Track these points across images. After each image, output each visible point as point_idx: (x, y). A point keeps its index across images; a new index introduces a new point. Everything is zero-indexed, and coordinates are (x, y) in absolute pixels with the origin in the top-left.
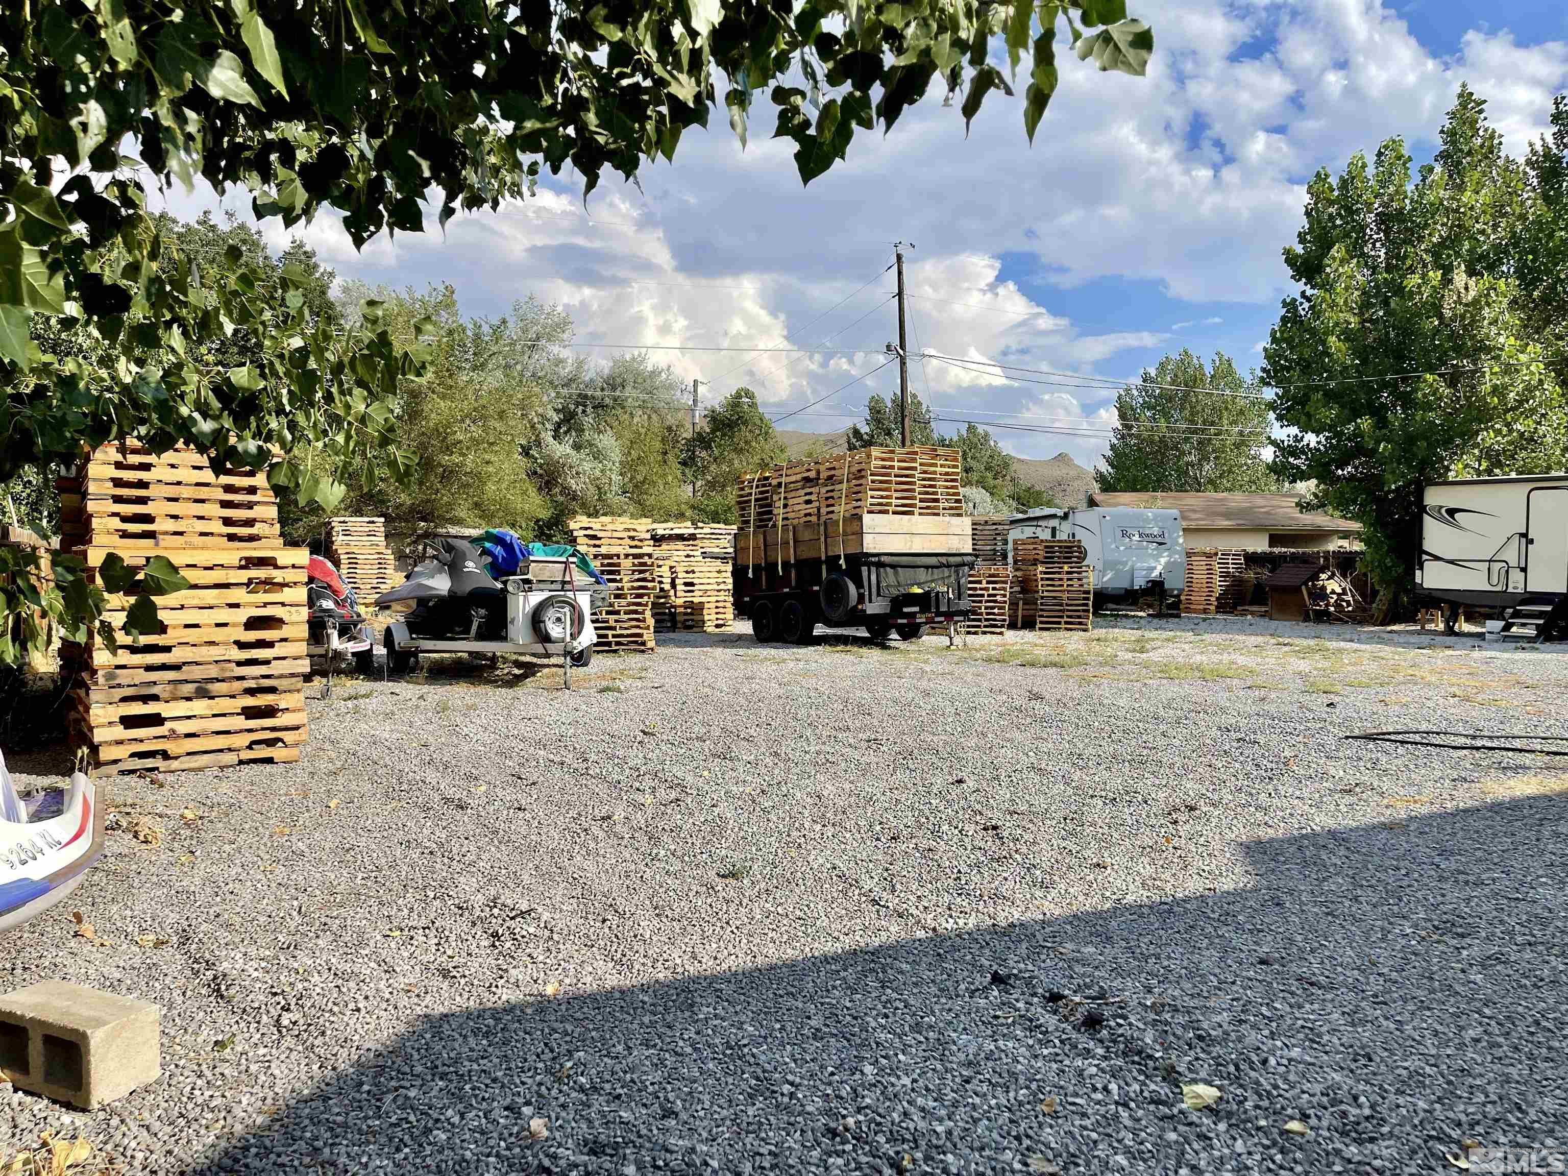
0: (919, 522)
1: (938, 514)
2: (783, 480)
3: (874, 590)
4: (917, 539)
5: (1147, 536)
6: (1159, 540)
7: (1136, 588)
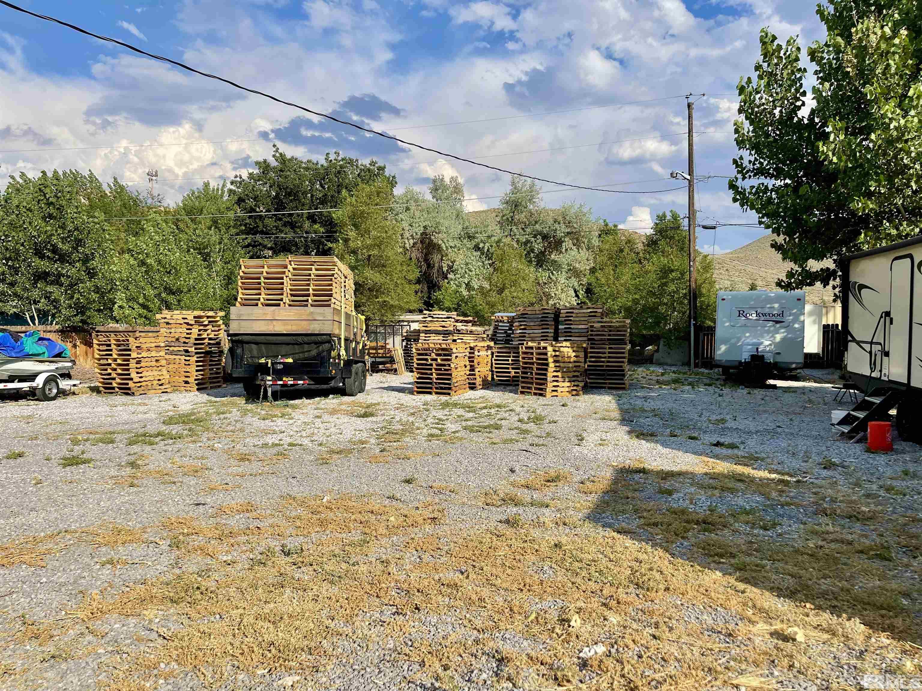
5: (764, 315)
6: (779, 319)
7: (743, 361)
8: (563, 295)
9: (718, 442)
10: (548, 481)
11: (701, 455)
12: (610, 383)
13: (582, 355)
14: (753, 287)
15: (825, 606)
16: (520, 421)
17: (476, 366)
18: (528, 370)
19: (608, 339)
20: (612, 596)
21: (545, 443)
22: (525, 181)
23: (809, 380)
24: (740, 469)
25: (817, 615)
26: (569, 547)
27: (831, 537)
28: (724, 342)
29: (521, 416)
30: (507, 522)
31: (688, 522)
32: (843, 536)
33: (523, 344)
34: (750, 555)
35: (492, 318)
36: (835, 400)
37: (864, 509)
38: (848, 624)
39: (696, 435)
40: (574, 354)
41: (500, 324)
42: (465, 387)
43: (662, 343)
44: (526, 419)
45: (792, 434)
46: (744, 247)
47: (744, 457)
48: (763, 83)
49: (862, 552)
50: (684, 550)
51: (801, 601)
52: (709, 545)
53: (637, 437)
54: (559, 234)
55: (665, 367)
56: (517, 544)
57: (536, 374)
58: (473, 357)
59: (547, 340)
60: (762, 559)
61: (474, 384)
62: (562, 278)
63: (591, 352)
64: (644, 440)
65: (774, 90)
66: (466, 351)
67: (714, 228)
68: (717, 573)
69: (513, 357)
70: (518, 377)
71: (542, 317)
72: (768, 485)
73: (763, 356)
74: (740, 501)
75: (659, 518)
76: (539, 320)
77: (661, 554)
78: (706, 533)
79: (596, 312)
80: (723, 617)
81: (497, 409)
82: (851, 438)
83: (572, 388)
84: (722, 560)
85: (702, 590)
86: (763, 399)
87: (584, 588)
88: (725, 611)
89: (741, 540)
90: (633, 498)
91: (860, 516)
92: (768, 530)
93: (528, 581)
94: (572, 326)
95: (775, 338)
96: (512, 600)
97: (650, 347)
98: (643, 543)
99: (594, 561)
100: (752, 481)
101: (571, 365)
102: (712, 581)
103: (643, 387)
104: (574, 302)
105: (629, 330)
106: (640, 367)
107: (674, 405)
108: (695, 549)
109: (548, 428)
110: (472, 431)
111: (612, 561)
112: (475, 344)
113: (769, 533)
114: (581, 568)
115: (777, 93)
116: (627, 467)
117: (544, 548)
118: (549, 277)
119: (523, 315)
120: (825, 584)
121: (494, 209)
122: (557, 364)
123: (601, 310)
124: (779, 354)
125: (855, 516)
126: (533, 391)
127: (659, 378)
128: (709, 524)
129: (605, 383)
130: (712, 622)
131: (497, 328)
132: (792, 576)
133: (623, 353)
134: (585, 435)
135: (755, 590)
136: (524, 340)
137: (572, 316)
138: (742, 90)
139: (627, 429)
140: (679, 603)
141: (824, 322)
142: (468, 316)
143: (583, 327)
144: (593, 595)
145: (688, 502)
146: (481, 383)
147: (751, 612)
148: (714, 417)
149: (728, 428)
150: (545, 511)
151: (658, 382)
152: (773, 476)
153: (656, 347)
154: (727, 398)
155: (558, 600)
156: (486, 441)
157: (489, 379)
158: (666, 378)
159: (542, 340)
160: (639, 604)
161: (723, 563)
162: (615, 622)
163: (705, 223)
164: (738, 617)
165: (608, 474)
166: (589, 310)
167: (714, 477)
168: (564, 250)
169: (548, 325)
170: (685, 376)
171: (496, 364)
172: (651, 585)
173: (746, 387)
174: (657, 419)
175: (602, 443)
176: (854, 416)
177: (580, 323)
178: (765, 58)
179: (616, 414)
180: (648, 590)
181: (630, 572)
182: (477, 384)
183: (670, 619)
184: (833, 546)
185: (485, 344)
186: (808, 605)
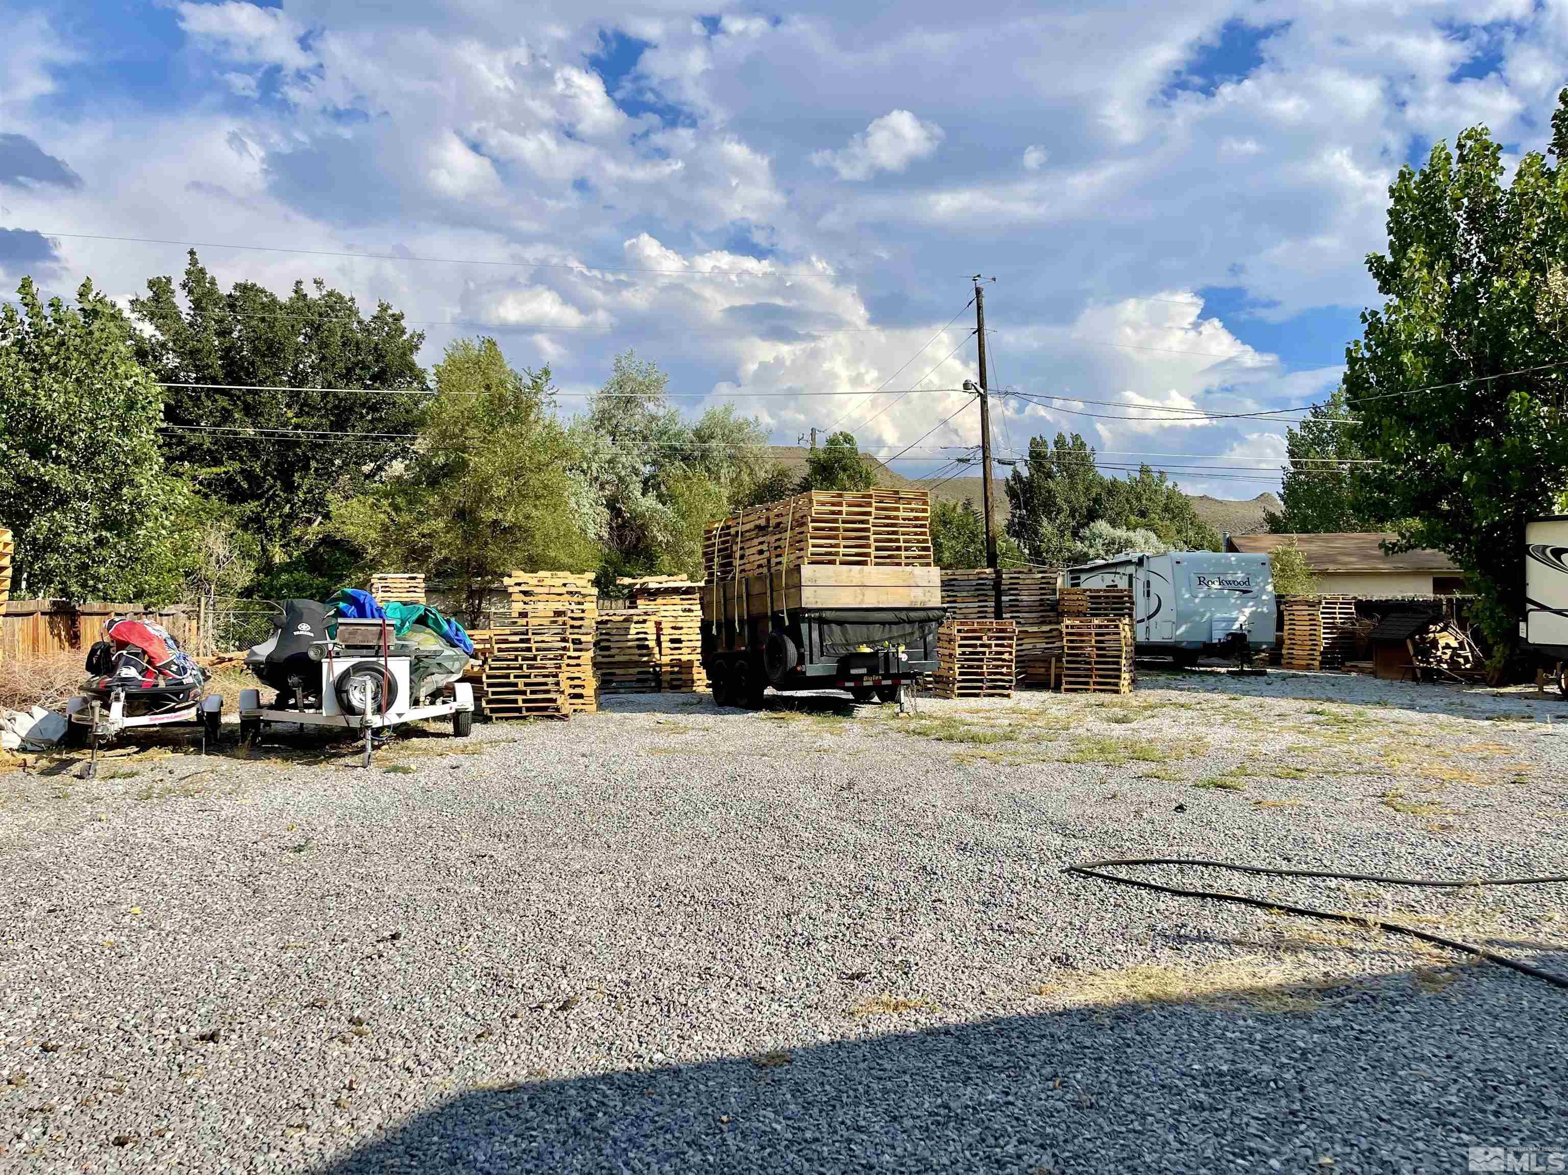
0: (872, 573)
1: (899, 564)
2: (739, 529)
3: (816, 650)
4: (869, 592)
5: (1229, 583)
71: (978, 584)
76: (974, 588)
94: (1019, 598)
95: (1243, 612)
137: (1018, 583)
143: (1033, 598)
169: (986, 595)
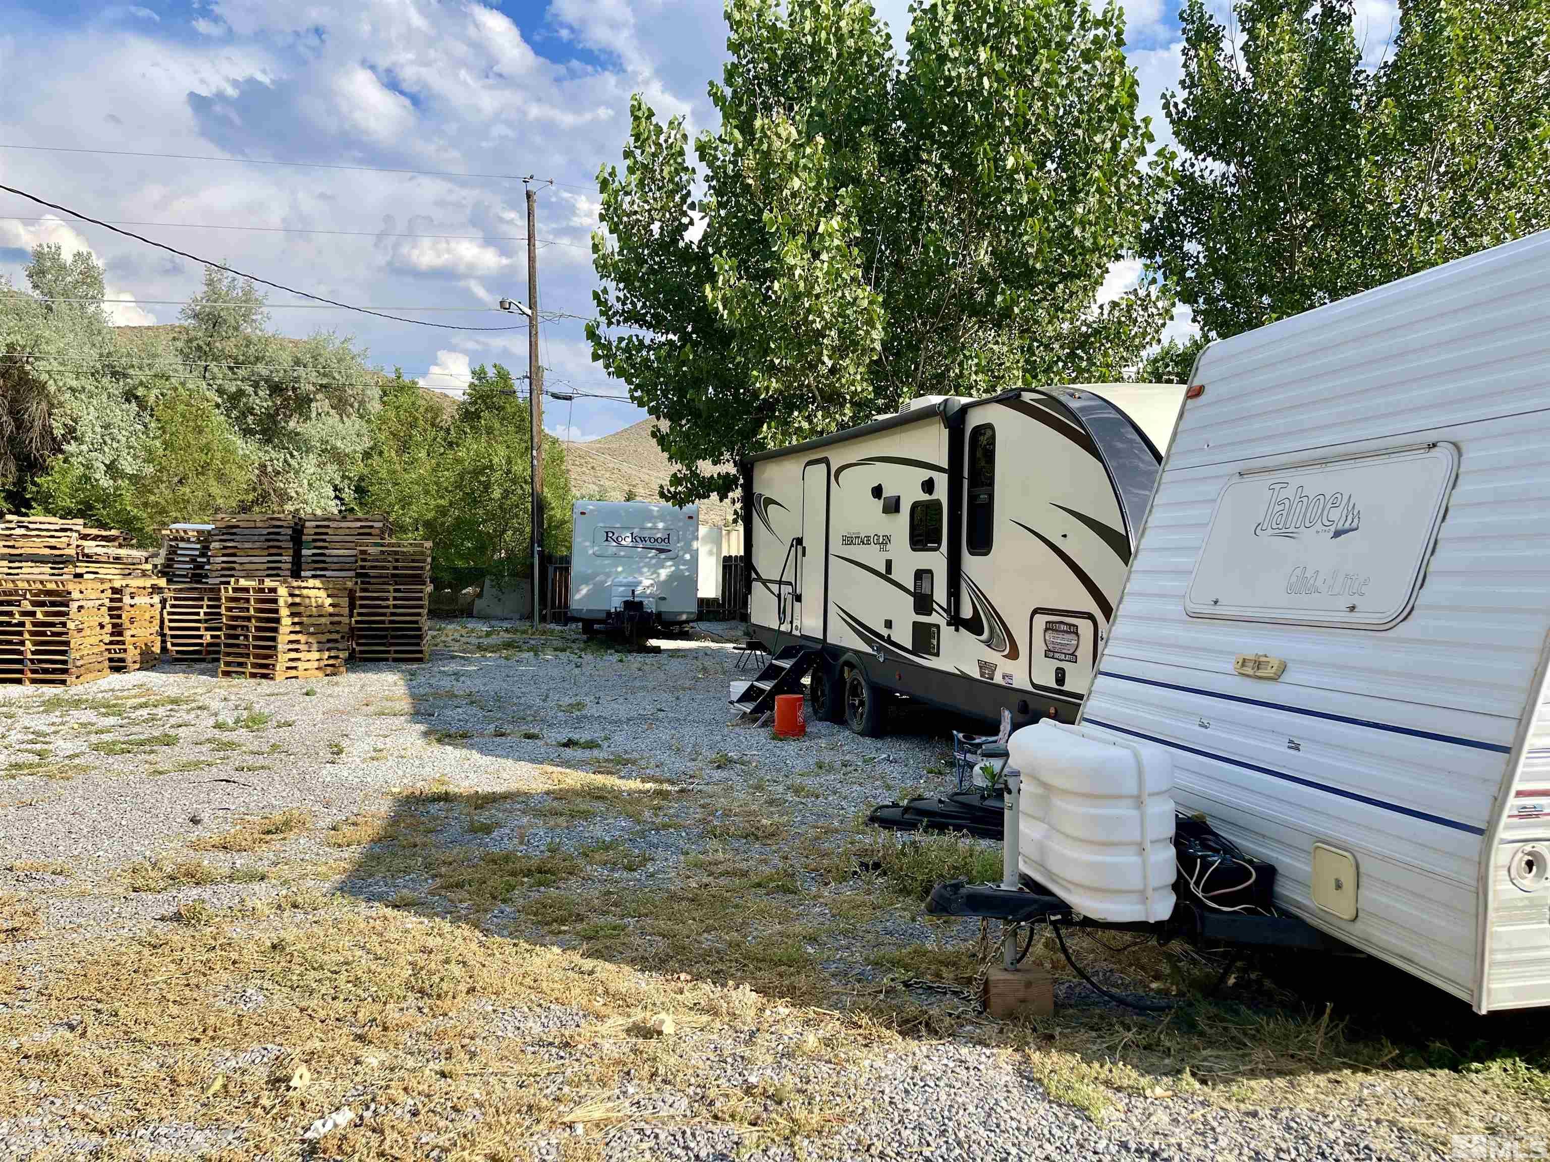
5: (643, 539)
6: (663, 546)
7: (613, 610)
8: (312, 495)
9: (569, 740)
10: (269, 832)
11: (542, 763)
12: (396, 652)
13: (345, 602)
14: (630, 497)
15: (706, 973)
16: (218, 726)
17: (127, 624)
18: (239, 631)
19: (394, 575)
20: (375, 1020)
21: (266, 763)
22: (234, 280)
23: (705, 638)
24: (600, 780)
25: (694, 989)
26: (299, 947)
27: (721, 868)
28: (586, 580)
29: (220, 719)
30: (177, 917)
31: (513, 874)
32: (737, 865)
33: (228, 583)
34: (605, 913)
35: (164, 532)
36: (737, 666)
37: (764, 821)
38: (733, 993)
39: (536, 731)
40: (329, 601)
41: (182, 545)
42: (99, 666)
43: (487, 582)
44: (230, 722)
45: (678, 720)
46: (617, 433)
47: (607, 761)
48: (634, 179)
49: (759, 885)
50: (505, 921)
51: (674, 971)
52: (545, 907)
53: (439, 741)
54: (306, 387)
55: (493, 623)
56: (194, 957)
57: (256, 638)
58: (120, 608)
59: (278, 575)
60: (622, 917)
61: (122, 660)
62: (310, 464)
63: (362, 598)
64: (450, 744)
65: (650, 194)
66: (103, 595)
67: (569, 398)
68: (556, 950)
69: (209, 607)
70: (218, 645)
71: (269, 534)
72: (639, 800)
73: (641, 603)
74: (598, 830)
75: (466, 874)
76: (263, 538)
77: (466, 933)
78: (542, 889)
79: (372, 527)
80: (559, 1018)
81: (169, 707)
82: (755, 720)
83: (326, 662)
84: (563, 928)
85: (528, 981)
86: (640, 670)
87: (322, 1014)
88: (563, 1009)
89: (594, 893)
90: (425, 845)
91: (760, 834)
92: (635, 870)
93: (212, 1020)
94: (327, 552)
95: (659, 574)
96: (176, 1062)
97: (469, 590)
98: (437, 920)
99: (346, 963)
100: (616, 797)
101: (323, 620)
102: (545, 965)
103: (453, 657)
104: (333, 508)
105: (429, 560)
106: (451, 623)
107: (505, 685)
108: (523, 916)
109: (273, 735)
110: (111, 752)
111: (380, 959)
112: (124, 583)
113: (636, 875)
114: (320, 981)
115: (655, 199)
116: (418, 793)
117: (250, 955)
118: (285, 461)
119: (229, 531)
120: (707, 941)
121: (173, 328)
122: (296, 620)
123: (380, 525)
124: (664, 599)
125: (753, 834)
126: (250, 669)
127: (481, 640)
128: (546, 872)
129: (388, 652)
130: (541, 1029)
131: (175, 553)
132: (664, 936)
133: (420, 599)
134: (345, 743)
135: (608, 966)
136: (232, 576)
137: (327, 534)
138: (604, 185)
139: (422, 728)
140: (490, 1008)
141: (725, 553)
142: (110, 529)
143: (347, 552)
144: (338, 1024)
145: (516, 841)
146: (138, 658)
147: (602, 1001)
148: (566, 701)
149: (585, 717)
150: (257, 888)
151: (480, 647)
152: (648, 786)
153: (478, 590)
154: (587, 670)
155: (269, 1046)
156: (141, 769)
157: (157, 649)
158: (493, 640)
159: (268, 576)
160: (422, 1024)
161: (565, 932)
162: (375, 1063)
163: (555, 390)
164: (581, 1013)
165: (383, 808)
166: (359, 524)
167: (559, 795)
168: (314, 415)
169: (279, 547)
170: (525, 636)
171: (171, 621)
172: (445, 988)
173: (617, 651)
174: (474, 709)
175: (377, 755)
176: (758, 688)
177: (344, 544)
178: (636, 141)
179: (405, 705)
180: (439, 996)
181: (410, 972)
182: (129, 660)
183: (472, 1038)
184: (723, 881)
185: (148, 583)
186: (683, 976)
